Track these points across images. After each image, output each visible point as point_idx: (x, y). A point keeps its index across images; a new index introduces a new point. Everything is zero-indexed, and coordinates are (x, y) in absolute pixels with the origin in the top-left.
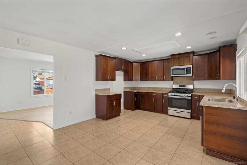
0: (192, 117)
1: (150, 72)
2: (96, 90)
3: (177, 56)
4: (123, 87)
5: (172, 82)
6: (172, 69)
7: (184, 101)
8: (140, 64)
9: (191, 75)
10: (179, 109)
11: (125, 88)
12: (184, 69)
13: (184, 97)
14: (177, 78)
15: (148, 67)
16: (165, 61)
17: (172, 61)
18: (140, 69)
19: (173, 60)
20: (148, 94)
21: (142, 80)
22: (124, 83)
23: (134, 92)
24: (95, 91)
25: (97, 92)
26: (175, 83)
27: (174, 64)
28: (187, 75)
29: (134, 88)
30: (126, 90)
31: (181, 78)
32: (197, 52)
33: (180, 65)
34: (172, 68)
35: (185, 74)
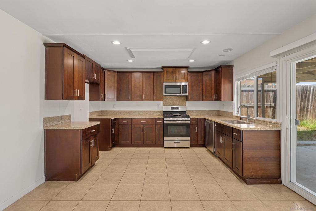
0: (192, 146)
1: (132, 88)
2: (46, 120)
3: (171, 70)
4: (88, 111)
5: (161, 102)
6: (165, 86)
7: (181, 128)
8: (116, 73)
9: (187, 94)
10: (177, 138)
11: (91, 113)
12: (180, 86)
13: (177, 122)
14: (168, 97)
15: (129, 80)
16: (155, 73)
17: (165, 76)
18: (116, 82)
19: (166, 74)
20: (133, 120)
21: (119, 99)
22: (89, 106)
23: (112, 120)
24: (44, 122)
25: (48, 124)
26: (166, 105)
27: (167, 79)
28: (182, 95)
29: (102, 113)
30: (92, 116)
31: (172, 98)
32: (191, 68)
33: (174, 81)
34: (165, 84)
35: (180, 93)
